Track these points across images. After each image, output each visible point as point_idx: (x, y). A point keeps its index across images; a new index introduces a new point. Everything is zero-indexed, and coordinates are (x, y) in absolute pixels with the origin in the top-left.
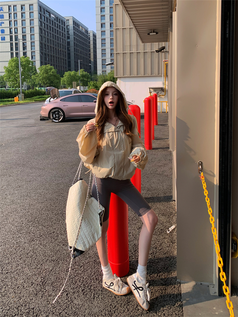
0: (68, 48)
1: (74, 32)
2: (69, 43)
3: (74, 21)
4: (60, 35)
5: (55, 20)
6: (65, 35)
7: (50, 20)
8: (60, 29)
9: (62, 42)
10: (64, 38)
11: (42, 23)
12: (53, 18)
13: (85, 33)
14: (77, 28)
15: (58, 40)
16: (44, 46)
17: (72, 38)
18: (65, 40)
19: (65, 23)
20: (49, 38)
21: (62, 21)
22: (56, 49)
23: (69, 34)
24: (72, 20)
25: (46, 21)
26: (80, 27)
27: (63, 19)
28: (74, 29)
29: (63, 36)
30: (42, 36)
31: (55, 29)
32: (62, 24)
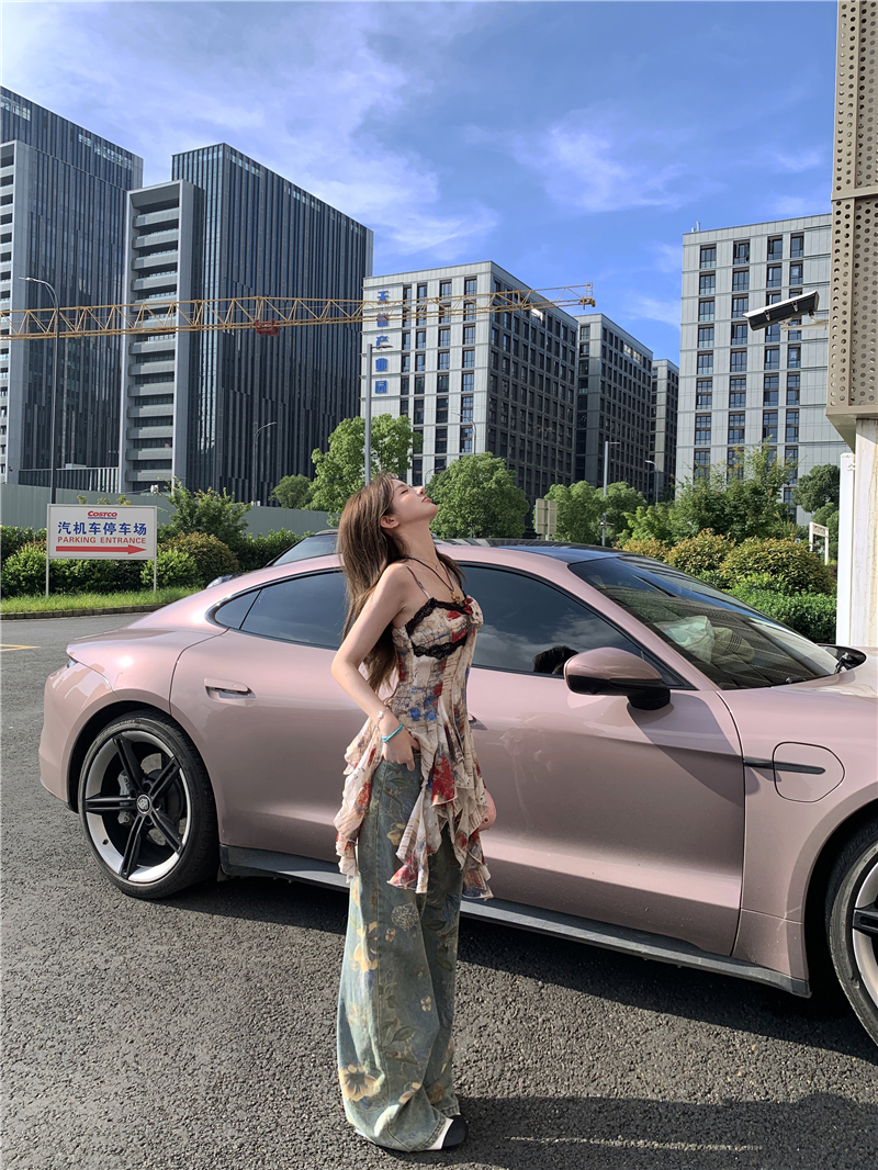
0: (579, 416)
1: (604, 365)
2: (583, 401)
3: (605, 330)
4: (557, 374)
5: (544, 326)
6: (573, 372)
7: (527, 325)
8: (557, 354)
9: (560, 395)
10: (568, 383)
11: (501, 334)
12: (539, 319)
13: (641, 367)
14: (614, 351)
15: (548, 391)
16: (501, 410)
17: (595, 383)
18: (572, 391)
19: (574, 334)
20: (520, 382)
21: (566, 328)
22: (540, 418)
23: (587, 372)
24: (599, 326)
25: (513, 329)
26: (625, 346)
27: (571, 323)
28: (604, 356)
29: (564, 377)
30: (496, 377)
31: (542, 356)
32: (566, 338)
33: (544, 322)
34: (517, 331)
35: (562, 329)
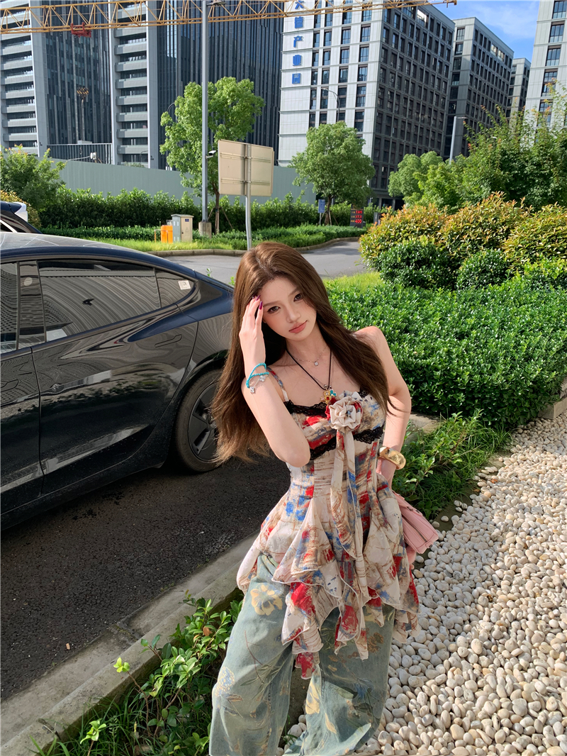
0: (451, 104)
1: (473, 61)
2: (454, 91)
3: (476, 32)
4: (434, 68)
5: (427, 27)
6: (448, 67)
7: (413, 26)
8: (436, 51)
9: (436, 86)
10: (443, 76)
11: (391, 32)
12: (423, 20)
13: (503, 64)
14: (483, 50)
15: (427, 82)
16: (387, 97)
17: (465, 76)
18: (446, 83)
19: (451, 34)
20: (405, 74)
21: (444, 29)
22: (418, 104)
23: (459, 68)
24: (473, 27)
25: (401, 29)
26: (492, 46)
27: (449, 25)
28: (474, 54)
29: (440, 71)
30: (384, 70)
31: (424, 52)
32: (444, 38)
33: (427, 23)
34: (404, 31)
35: (441, 30)
